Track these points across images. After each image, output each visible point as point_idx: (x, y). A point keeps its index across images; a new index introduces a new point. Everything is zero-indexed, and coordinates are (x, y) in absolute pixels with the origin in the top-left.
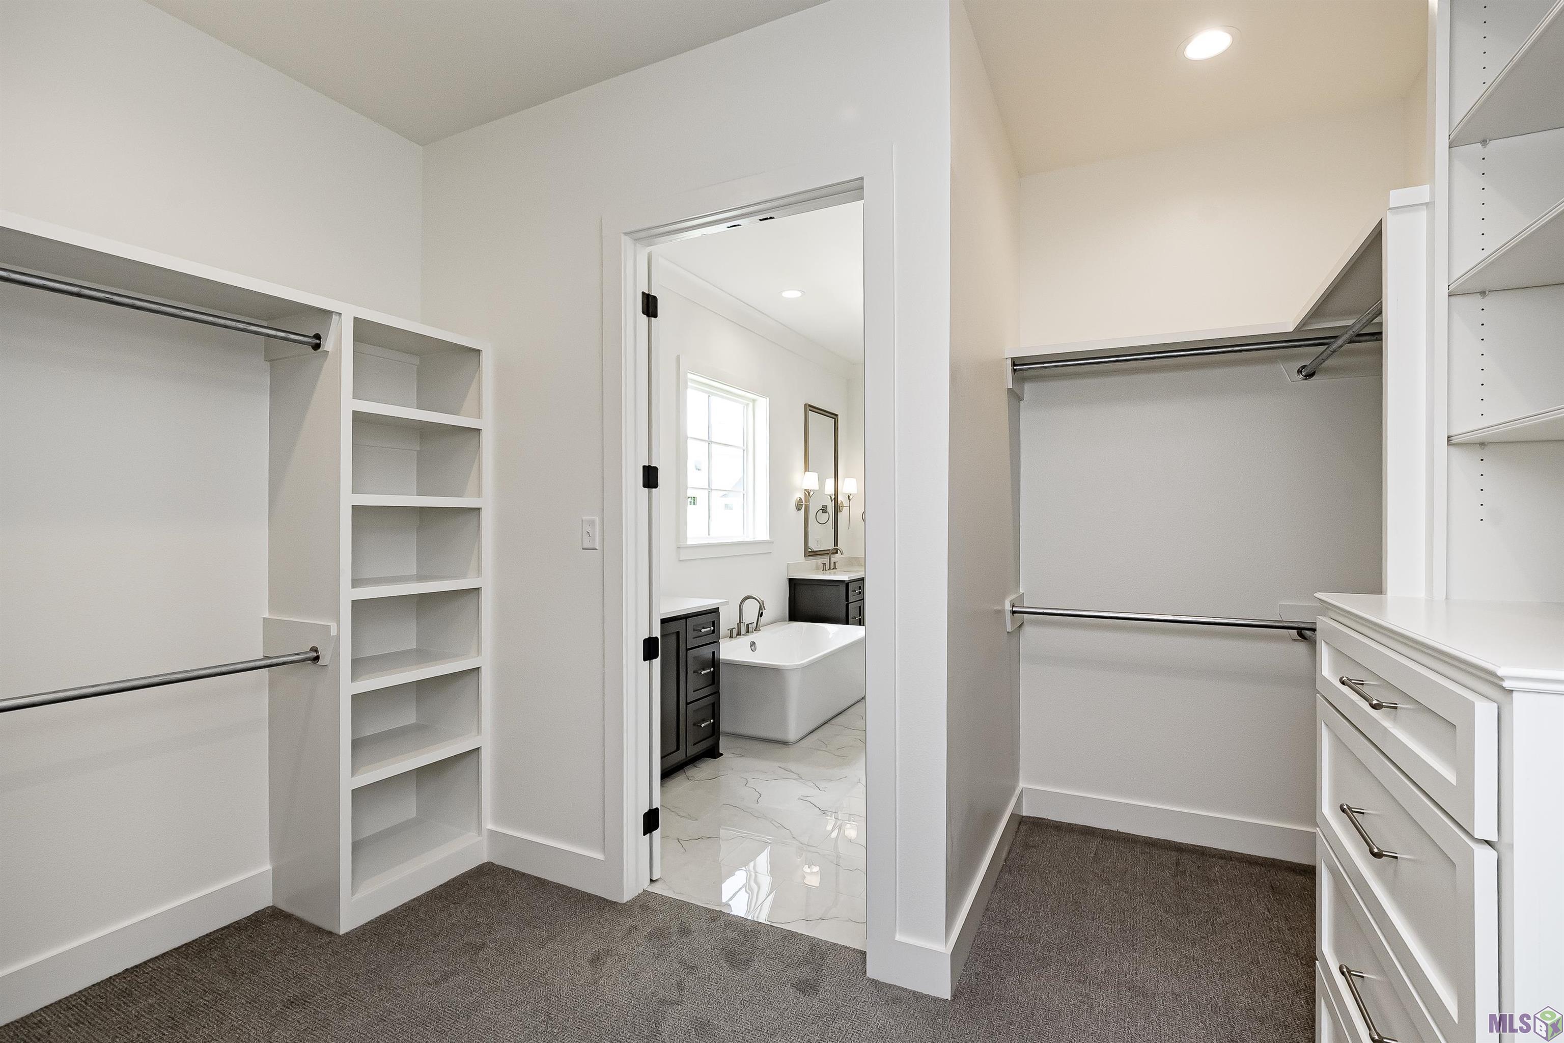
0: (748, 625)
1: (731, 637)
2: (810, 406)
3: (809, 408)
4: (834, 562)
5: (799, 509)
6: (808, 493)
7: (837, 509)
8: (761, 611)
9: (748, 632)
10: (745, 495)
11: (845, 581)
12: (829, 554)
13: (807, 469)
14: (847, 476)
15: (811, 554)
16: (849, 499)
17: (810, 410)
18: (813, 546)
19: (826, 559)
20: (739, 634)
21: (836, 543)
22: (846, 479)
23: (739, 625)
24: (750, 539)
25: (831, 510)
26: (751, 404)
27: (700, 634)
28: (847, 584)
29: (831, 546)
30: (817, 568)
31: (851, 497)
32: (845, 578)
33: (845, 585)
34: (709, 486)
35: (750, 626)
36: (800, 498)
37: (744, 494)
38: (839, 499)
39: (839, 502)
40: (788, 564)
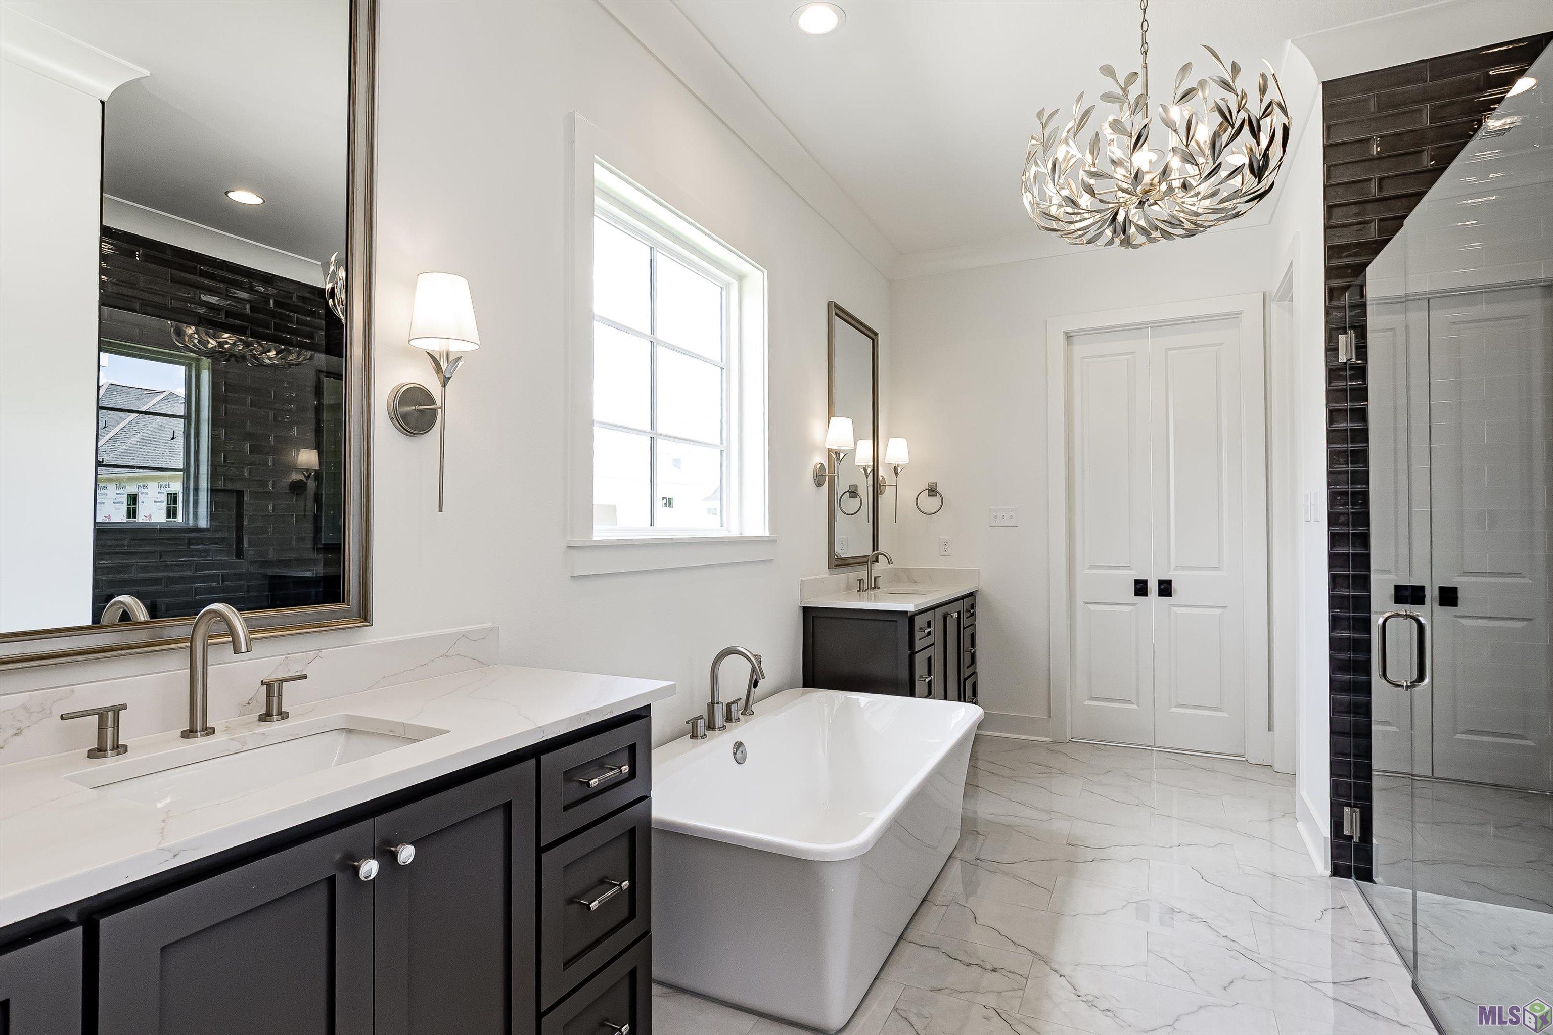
0: (729, 706)
1: (694, 736)
2: (837, 306)
3: (837, 311)
4: (875, 578)
5: (819, 484)
6: (835, 456)
7: (877, 489)
8: (755, 677)
9: (729, 719)
10: (725, 454)
11: (907, 612)
12: (867, 563)
13: (831, 412)
14: (891, 435)
15: (838, 563)
16: (896, 474)
17: (837, 315)
18: (842, 551)
19: (862, 573)
20: (711, 726)
21: (875, 546)
22: (891, 440)
23: (711, 706)
24: (734, 533)
25: (865, 491)
26: (735, 284)
27: (589, 792)
28: (910, 618)
29: (868, 551)
30: (848, 588)
31: (899, 470)
32: (909, 606)
33: (907, 619)
34: (652, 427)
35: (734, 707)
36: (822, 465)
37: (722, 451)
38: (881, 473)
39: (880, 478)
40: (801, 581)
